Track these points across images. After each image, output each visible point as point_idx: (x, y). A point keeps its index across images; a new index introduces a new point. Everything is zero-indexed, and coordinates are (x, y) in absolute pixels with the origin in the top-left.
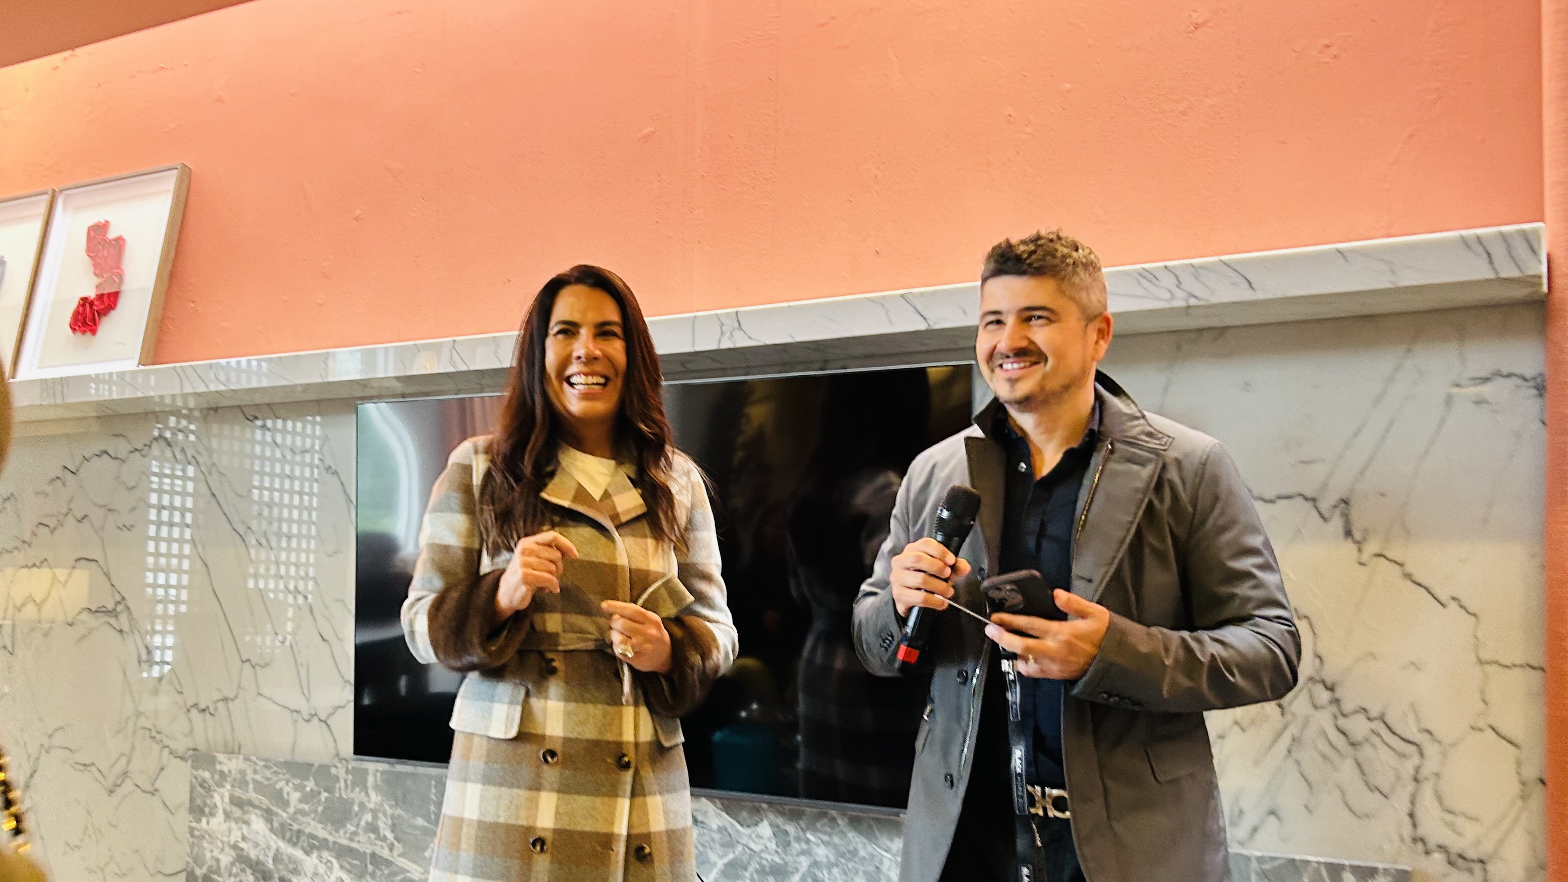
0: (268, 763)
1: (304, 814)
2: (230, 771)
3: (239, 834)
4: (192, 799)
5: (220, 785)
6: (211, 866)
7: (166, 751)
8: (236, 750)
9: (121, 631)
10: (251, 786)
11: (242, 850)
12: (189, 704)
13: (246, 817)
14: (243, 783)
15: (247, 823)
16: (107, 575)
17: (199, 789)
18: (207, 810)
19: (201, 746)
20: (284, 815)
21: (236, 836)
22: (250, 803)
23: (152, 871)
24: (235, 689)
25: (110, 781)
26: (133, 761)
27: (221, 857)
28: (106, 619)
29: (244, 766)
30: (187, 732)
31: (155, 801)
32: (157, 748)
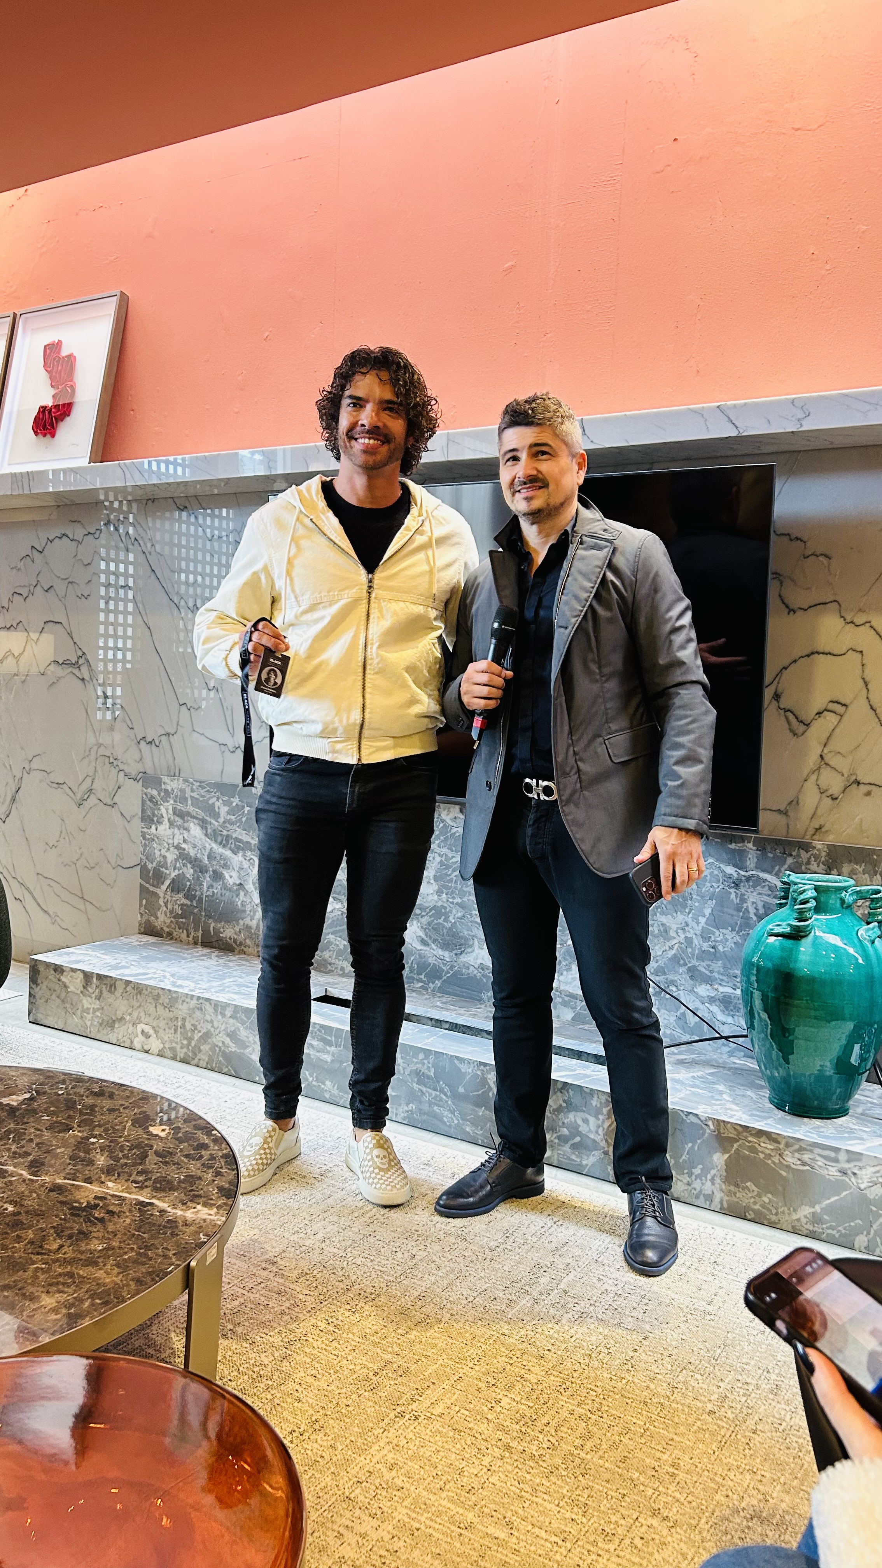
0: (202, 784)
1: (232, 823)
2: (172, 790)
3: (181, 837)
4: (143, 811)
5: (165, 800)
6: (160, 862)
7: (122, 774)
8: (177, 774)
9: (83, 679)
10: (190, 802)
11: (184, 849)
12: (139, 737)
14: (184, 800)
15: (187, 829)
16: (70, 634)
17: (148, 802)
18: (155, 819)
19: (150, 771)
20: (216, 824)
21: (178, 839)
22: (189, 814)
23: (114, 865)
24: (175, 726)
25: (79, 796)
26: (96, 781)
27: (167, 854)
28: (70, 669)
29: (184, 786)
30: (138, 760)
31: (114, 812)
32: (114, 771)
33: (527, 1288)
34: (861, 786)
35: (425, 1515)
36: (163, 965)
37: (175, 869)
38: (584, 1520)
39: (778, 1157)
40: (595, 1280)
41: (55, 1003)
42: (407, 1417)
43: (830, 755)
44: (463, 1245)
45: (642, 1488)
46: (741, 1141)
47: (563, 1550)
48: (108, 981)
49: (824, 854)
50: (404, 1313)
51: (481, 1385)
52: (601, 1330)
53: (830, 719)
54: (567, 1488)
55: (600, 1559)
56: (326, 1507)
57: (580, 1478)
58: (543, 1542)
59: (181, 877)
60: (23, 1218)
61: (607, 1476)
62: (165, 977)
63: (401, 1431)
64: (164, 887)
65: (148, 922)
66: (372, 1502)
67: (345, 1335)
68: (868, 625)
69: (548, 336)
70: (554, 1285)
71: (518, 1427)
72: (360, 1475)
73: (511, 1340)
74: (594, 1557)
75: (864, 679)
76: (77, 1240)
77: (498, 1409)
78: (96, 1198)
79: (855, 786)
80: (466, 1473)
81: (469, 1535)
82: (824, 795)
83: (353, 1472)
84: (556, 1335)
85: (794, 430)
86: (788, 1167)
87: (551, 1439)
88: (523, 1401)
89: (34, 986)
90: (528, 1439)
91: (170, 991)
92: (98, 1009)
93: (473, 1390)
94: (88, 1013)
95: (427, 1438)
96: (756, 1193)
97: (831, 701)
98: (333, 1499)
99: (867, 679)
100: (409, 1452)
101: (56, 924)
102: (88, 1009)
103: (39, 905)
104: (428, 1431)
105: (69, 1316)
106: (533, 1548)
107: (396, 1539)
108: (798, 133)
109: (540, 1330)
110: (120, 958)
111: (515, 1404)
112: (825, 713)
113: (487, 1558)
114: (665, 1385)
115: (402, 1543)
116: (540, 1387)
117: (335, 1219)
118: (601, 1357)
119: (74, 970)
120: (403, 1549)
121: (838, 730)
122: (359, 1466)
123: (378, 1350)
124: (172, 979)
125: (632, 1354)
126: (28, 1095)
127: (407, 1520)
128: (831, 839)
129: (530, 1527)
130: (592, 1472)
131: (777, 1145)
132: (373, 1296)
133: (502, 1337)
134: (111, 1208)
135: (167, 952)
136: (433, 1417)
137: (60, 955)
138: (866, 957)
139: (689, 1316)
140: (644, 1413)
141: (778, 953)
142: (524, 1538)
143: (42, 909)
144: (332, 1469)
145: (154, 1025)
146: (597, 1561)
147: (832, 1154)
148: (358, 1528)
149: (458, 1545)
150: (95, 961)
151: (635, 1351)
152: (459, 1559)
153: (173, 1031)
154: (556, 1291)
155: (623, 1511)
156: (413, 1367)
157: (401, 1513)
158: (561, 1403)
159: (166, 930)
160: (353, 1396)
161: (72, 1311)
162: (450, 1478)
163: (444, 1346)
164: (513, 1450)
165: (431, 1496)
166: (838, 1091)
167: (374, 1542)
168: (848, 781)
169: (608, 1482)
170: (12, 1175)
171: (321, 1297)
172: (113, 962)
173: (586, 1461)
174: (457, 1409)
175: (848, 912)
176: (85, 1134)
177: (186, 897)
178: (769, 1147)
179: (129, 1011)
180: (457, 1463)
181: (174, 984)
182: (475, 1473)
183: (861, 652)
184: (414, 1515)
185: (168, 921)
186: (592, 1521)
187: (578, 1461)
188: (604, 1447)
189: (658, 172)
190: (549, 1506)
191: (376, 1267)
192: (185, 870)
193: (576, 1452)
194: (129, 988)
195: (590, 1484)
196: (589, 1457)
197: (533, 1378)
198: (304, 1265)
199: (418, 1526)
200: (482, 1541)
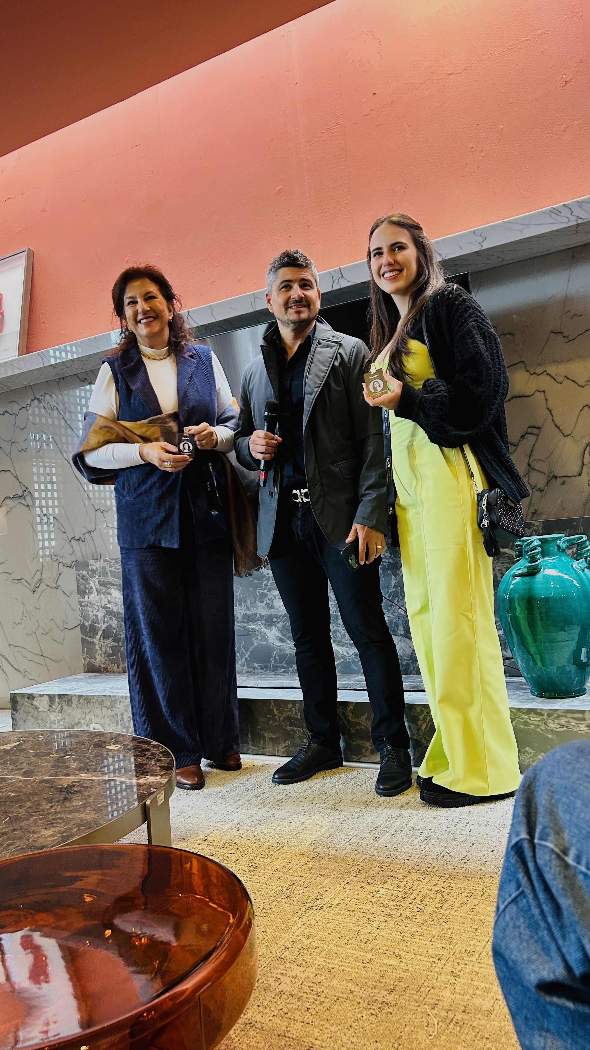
2: (97, 569)
3: (106, 600)
4: (78, 587)
5: (92, 576)
6: (93, 620)
7: (61, 564)
8: (99, 558)
9: (28, 506)
10: (109, 574)
11: (109, 608)
12: (71, 537)
13: (108, 591)
14: (105, 574)
15: (110, 594)
16: (16, 477)
17: (81, 580)
18: (87, 591)
19: (80, 559)
21: (104, 602)
22: (110, 583)
23: (62, 629)
24: (94, 525)
25: (33, 586)
26: (44, 573)
27: (98, 614)
28: (19, 501)
29: (104, 565)
30: (71, 552)
31: (59, 591)
32: (56, 564)
33: (386, 829)
34: (558, 479)
35: (338, 959)
36: (104, 685)
37: (104, 623)
38: (451, 947)
39: (544, 725)
40: (432, 819)
41: (31, 721)
42: (315, 908)
43: (535, 462)
44: (338, 813)
45: (488, 923)
46: (517, 719)
47: (439, 965)
48: (66, 699)
49: (541, 528)
50: (302, 854)
51: (363, 884)
52: (442, 844)
53: (531, 439)
54: (435, 931)
55: (467, 966)
56: (265, 965)
57: (444, 924)
58: (424, 963)
59: (109, 627)
60: (23, 797)
61: (462, 921)
62: (106, 690)
63: (311, 917)
64: (98, 637)
65: (89, 663)
66: (297, 958)
67: (262, 871)
68: (545, 373)
69: (311, 228)
70: (404, 825)
71: (394, 903)
72: (286, 944)
73: (380, 858)
74: (463, 966)
75: (548, 409)
76: (63, 802)
77: (378, 896)
78: (73, 782)
79: (553, 480)
80: (362, 933)
81: (371, 966)
82: (534, 490)
83: (281, 943)
84: (411, 851)
85: (478, 250)
86: (552, 730)
87: (418, 906)
88: (395, 889)
89: (15, 713)
90: (403, 908)
91: (110, 696)
92: (61, 719)
93: (359, 888)
94: (55, 724)
95: (331, 918)
96: (533, 754)
97: (529, 427)
98: (270, 960)
99: (550, 409)
100: (320, 927)
101: (26, 678)
102: (55, 721)
103: (13, 666)
104: (330, 914)
105: (63, 837)
106: (418, 967)
107: (318, 976)
108: (451, 76)
109: (399, 850)
110: (73, 685)
111: (389, 891)
112: (527, 435)
113: (386, 977)
114: (492, 867)
115: (323, 977)
116: (405, 880)
117: (245, 811)
118: (444, 858)
119: (41, 696)
120: (324, 981)
121: (536, 445)
122: (284, 940)
123: (287, 876)
124: (110, 690)
125: (466, 854)
126: (18, 743)
127: (324, 964)
128: (544, 518)
129: (413, 956)
130: (451, 920)
131: (541, 717)
132: (279, 848)
133: (373, 857)
134: (85, 785)
135: (105, 678)
136: (333, 906)
137: (31, 689)
138: (580, 580)
139: (501, 829)
140: (482, 884)
141: (521, 587)
142: (411, 962)
143: (16, 669)
144: (266, 944)
145: (102, 722)
146: (465, 968)
147: (580, 716)
148: (289, 973)
149: (364, 973)
150: (55, 688)
151: (468, 852)
152: (366, 981)
153: (115, 724)
154: (406, 828)
155: (478, 938)
156: (314, 882)
157: (320, 961)
158: (422, 886)
159: (103, 666)
160: (274, 903)
161: (65, 834)
162: (351, 937)
163: (333, 867)
164: (393, 916)
165: (339, 949)
166: (577, 678)
167: (303, 980)
168: (549, 477)
169: (463, 923)
170: (12, 779)
171: (242, 853)
172: (69, 688)
173: (446, 915)
174: (349, 899)
175: (563, 554)
176: (61, 755)
177: (114, 640)
178: (537, 719)
179: (83, 716)
180: (355, 928)
181: (113, 692)
182: (369, 931)
183: (544, 391)
184: (329, 961)
185: (103, 660)
186: (457, 946)
187: (440, 916)
188: (457, 905)
189: (366, 115)
190: (424, 943)
191: (278, 833)
192: (111, 622)
193: (437, 911)
194: (81, 700)
195: (452, 926)
196: (447, 912)
197: (400, 876)
198: (227, 838)
199: (333, 966)
200: (381, 969)
